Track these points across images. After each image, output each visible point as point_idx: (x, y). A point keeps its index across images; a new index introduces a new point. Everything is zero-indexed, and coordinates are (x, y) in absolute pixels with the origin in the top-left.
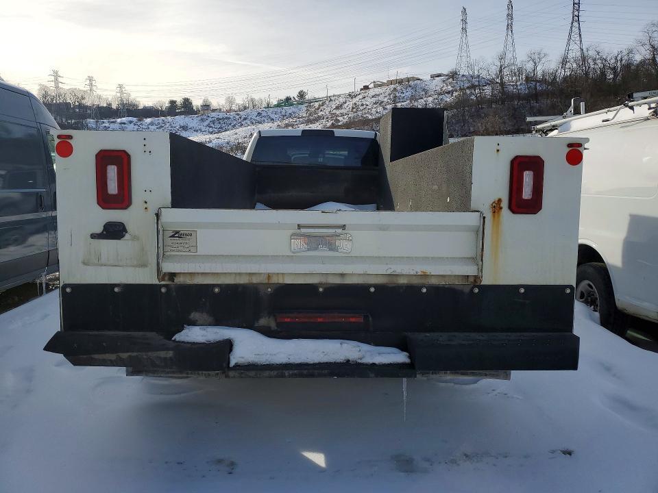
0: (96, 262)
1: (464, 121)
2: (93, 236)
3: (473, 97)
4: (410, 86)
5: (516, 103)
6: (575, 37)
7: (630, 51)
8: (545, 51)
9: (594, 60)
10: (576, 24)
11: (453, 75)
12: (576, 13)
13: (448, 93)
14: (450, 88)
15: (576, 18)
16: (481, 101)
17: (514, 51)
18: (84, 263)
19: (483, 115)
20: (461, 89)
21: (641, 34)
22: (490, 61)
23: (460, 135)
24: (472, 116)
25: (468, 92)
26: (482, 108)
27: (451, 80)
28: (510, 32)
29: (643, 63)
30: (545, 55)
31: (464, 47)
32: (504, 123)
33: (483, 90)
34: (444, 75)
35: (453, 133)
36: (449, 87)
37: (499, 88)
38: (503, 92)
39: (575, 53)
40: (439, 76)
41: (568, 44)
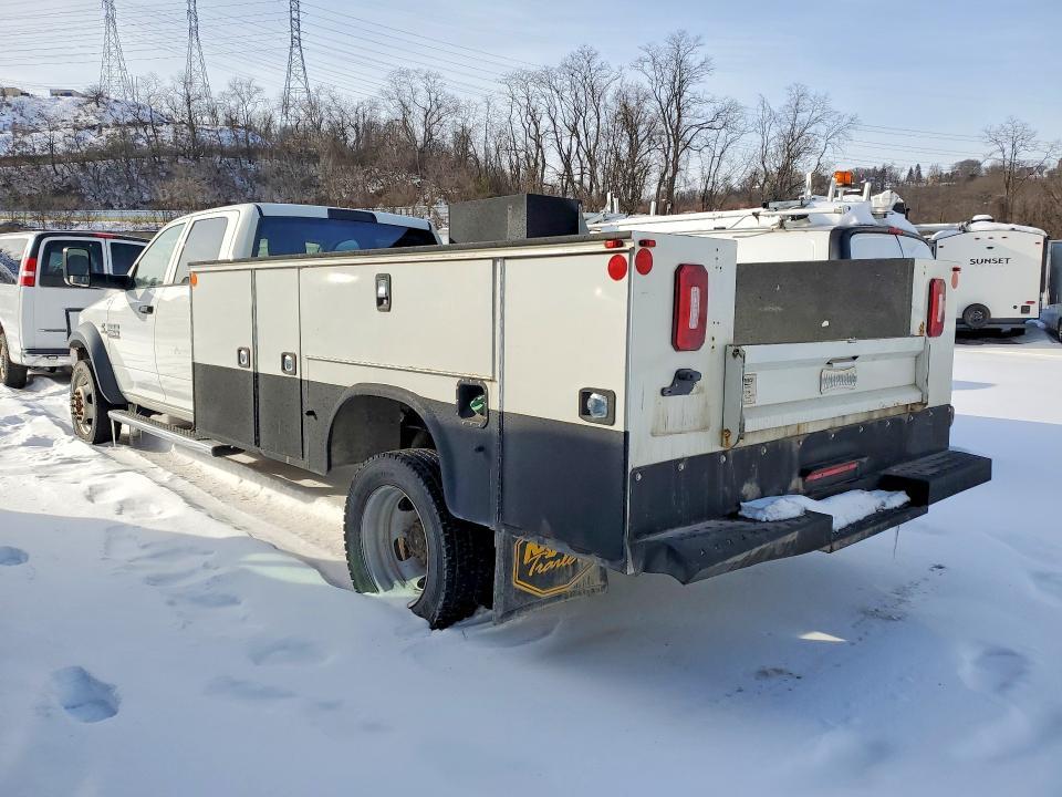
0: (663, 430)
1: (131, 181)
2: (663, 392)
3: (140, 141)
4: (9, 105)
5: (218, 159)
6: (297, 69)
7: (374, 106)
8: (256, 83)
9: (329, 109)
10: (296, 50)
11: (97, 97)
12: (296, 33)
13: (93, 127)
14: (93, 120)
15: (296, 42)
16: (157, 151)
17: (205, 74)
18: (653, 434)
19: (164, 174)
20: (117, 125)
21: (386, 83)
22: (168, 84)
23: (125, 206)
24: (143, 174)
25: (133, 131)
26: (162, 163)
27: (93, 105)
28: (195, 42)
29: (390, 124)
30: (258, 90)
31: (112, 51)
32: (203, 192)
33: (158, 132)
34: (78, 94)
35: (111, 201)
36: (92, 118)
37: (187, 131)
38: (194, 139)
39: (298, 95)
40: (68, 94)
41: (288, 78)
